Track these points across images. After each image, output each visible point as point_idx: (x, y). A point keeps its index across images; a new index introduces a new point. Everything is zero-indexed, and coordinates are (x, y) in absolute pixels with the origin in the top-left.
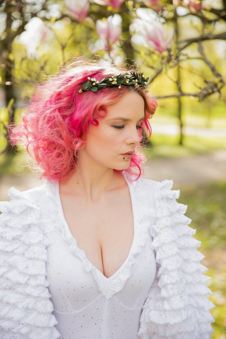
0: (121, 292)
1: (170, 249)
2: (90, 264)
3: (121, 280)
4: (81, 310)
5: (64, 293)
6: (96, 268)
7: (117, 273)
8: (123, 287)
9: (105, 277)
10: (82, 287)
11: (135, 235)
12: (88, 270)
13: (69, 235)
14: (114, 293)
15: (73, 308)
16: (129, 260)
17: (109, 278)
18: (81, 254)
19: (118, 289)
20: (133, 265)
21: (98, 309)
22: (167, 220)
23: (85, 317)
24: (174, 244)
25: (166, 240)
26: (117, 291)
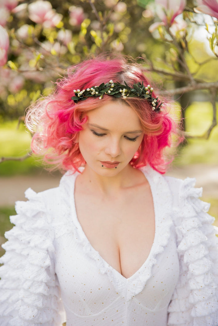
0: (141, 293)
1: (197, 252)
2: (107, 265)
3: (141, 281)
4: (100, 313)
5: (80, 296)
6: (114, 268)
7: (137, 273)
8: (142, 288)
9: (124, 277)
10: (99, 289)
11: (156, 235)
12: (103, 272)
13: (83, 236)
14: (134, 295)
15: (91, 311)
16: (150, 260)
17: (128, 279)
18: (96, 255)
19: (138, 290)
20: (153, 266)
21: (117, 311)
22: (194, 221)
23: (104, 320)
24: (202, 246)
25: (193, 242)
26: (137, 293)
